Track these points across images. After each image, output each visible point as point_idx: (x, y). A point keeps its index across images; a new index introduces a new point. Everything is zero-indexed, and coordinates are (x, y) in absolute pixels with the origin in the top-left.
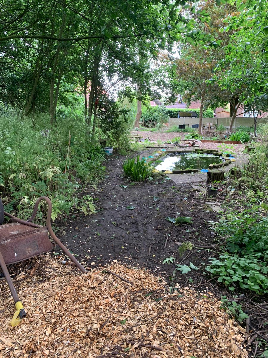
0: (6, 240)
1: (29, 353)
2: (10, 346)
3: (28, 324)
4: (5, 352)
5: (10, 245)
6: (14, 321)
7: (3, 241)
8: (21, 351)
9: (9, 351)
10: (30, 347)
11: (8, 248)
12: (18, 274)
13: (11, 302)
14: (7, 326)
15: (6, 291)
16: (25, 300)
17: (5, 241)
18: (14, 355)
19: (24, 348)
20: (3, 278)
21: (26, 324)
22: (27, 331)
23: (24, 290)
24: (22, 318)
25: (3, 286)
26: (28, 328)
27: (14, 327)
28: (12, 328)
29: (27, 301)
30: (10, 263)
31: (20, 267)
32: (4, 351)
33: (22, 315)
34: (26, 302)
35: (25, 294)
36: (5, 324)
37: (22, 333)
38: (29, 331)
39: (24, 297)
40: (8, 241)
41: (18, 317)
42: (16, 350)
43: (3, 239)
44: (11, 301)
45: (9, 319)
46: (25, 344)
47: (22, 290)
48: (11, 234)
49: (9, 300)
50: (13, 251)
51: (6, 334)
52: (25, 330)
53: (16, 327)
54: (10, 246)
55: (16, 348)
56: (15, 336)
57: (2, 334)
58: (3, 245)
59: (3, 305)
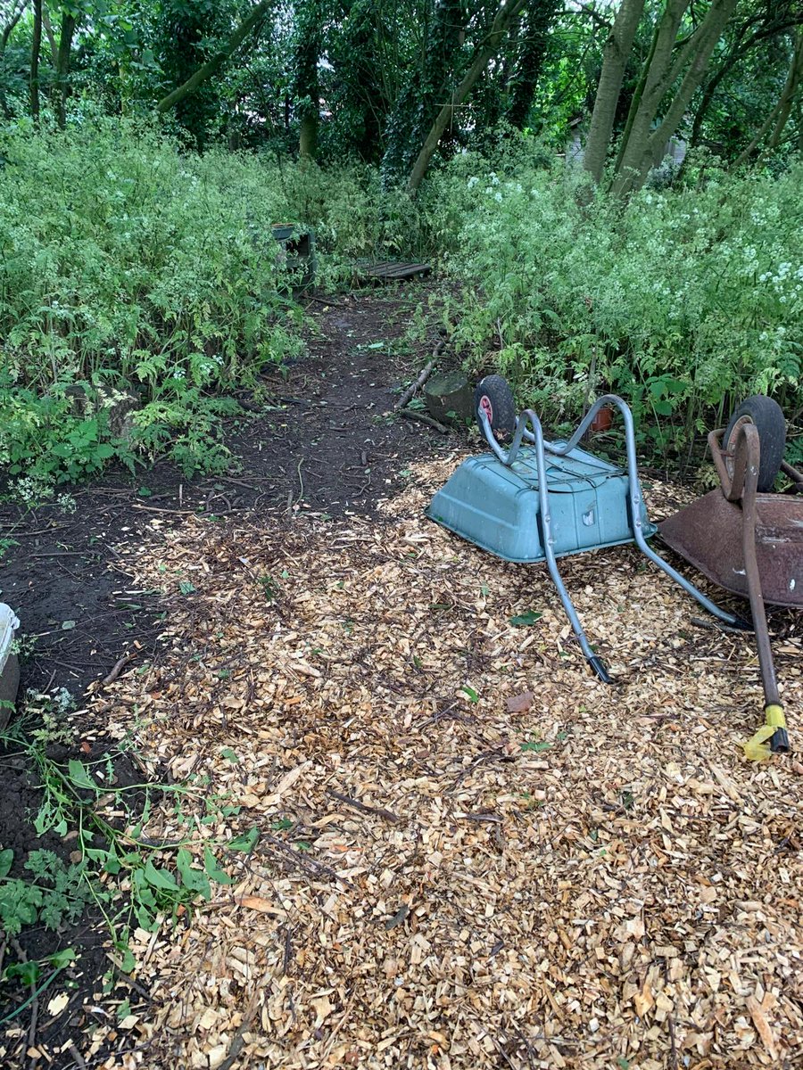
0: (778, 537)
1: (779, 843)
2: (732, 797)
3: (788, 773)
4: (716, 804)
5: (784, 552)
6: (755, 746)
7: (769, 536)
8: (758, 825)
9: (727, 806)
10: (785, 831)
11: (776, 558)
12: (782, 640)
13: (750, 699)
14: (731, 747)
15: (742, 665)
16: (792, 713)
17: (774, 539)
18: (737, 823)
19: (769, 823)
20: (739, 631)
21: (783, 771)
22: (782, 789)
23: (792, 685)
24: (776, 751)
25: (737, 652)
26: (786, 783)
27: (749, 762)
28: (744, 759)
29: (796, 716)
30: (770, 599)
31: (789, 623)
32: (717, 801)
33: (778, 744)
34: (792, 716)
35: (792, 696)
36: (728, 742)
37: (767, 785)
38: (786, 791)
39: (790, 702)
40: (782, 541)
41: (764, 743)
42: (745, 814)
43: (769, 531)
44: (751, 694)
45: (740, 736)
46: (773, 815)
47: (786, 684)
48: (792, 523)
49: (745, 691)
50: (788, 572)
51: (726, 764)
52: (777, 783)
53: (755, 764)
54: (783, 556)
55: (747, 810)
56: (748, 783)
57: (718, 760)
58: (767, 546)
59: (731, 695)
